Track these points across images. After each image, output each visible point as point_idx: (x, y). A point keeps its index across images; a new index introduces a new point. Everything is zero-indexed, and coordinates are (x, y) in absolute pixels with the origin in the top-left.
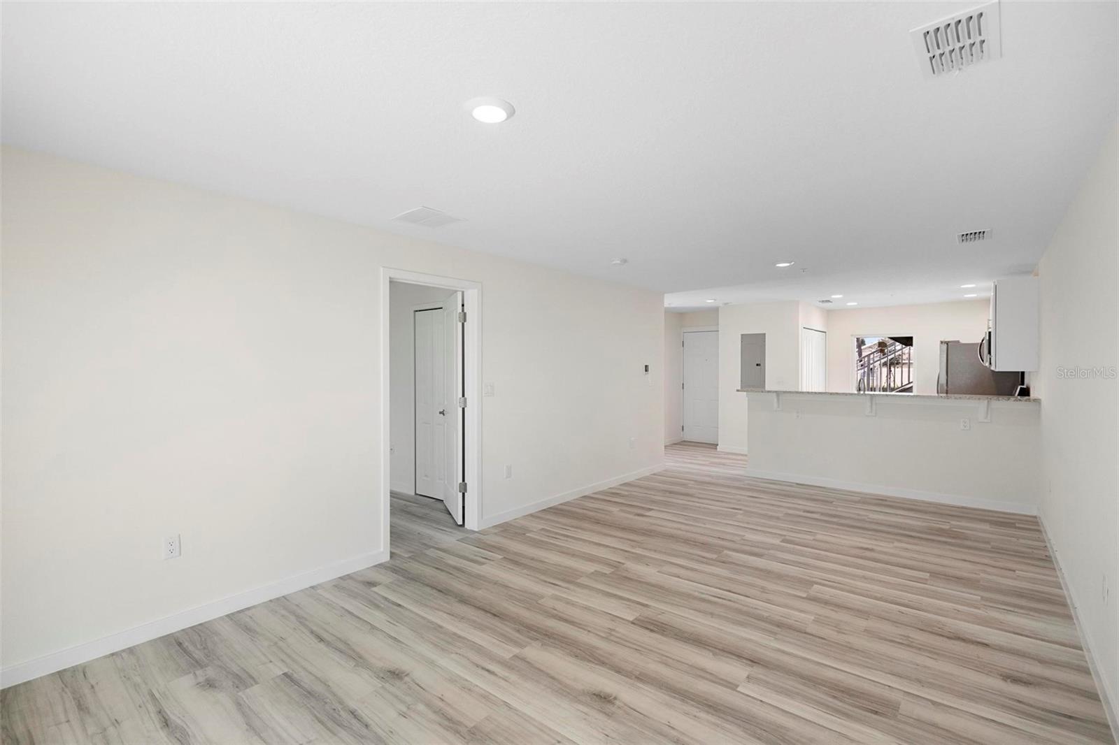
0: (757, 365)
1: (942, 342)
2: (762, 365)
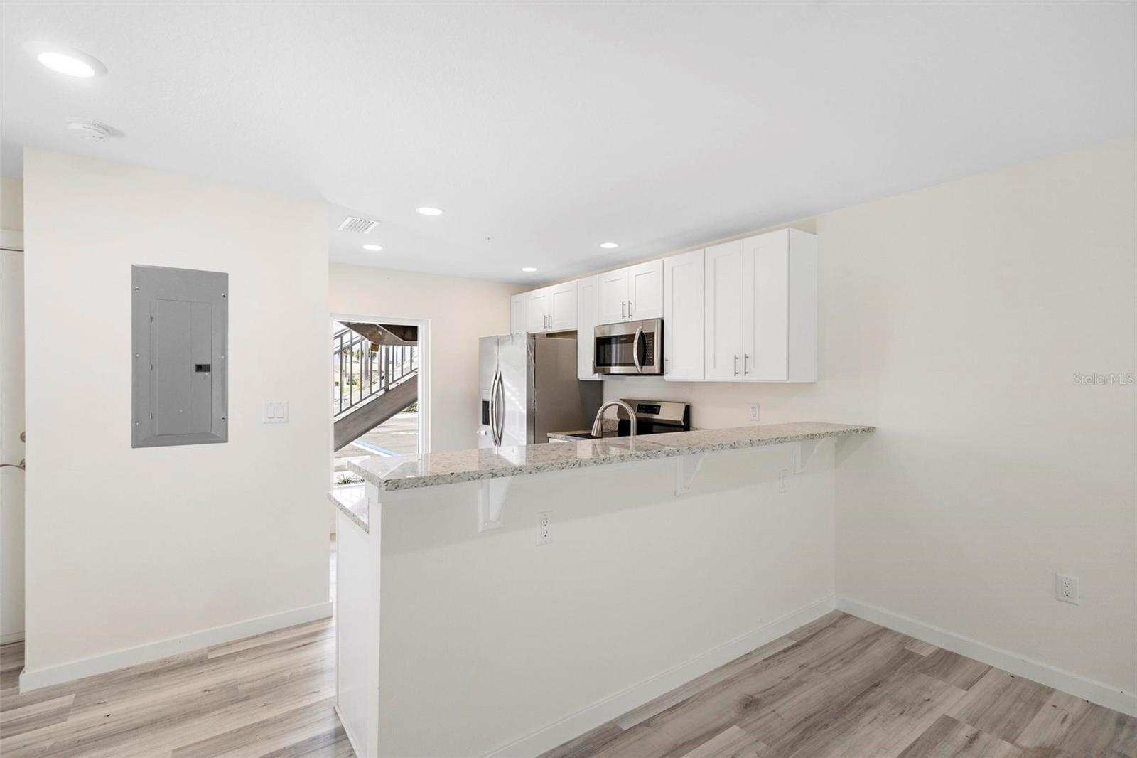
0: (199, 368)
1: (529, 335)
2: (214, 369)
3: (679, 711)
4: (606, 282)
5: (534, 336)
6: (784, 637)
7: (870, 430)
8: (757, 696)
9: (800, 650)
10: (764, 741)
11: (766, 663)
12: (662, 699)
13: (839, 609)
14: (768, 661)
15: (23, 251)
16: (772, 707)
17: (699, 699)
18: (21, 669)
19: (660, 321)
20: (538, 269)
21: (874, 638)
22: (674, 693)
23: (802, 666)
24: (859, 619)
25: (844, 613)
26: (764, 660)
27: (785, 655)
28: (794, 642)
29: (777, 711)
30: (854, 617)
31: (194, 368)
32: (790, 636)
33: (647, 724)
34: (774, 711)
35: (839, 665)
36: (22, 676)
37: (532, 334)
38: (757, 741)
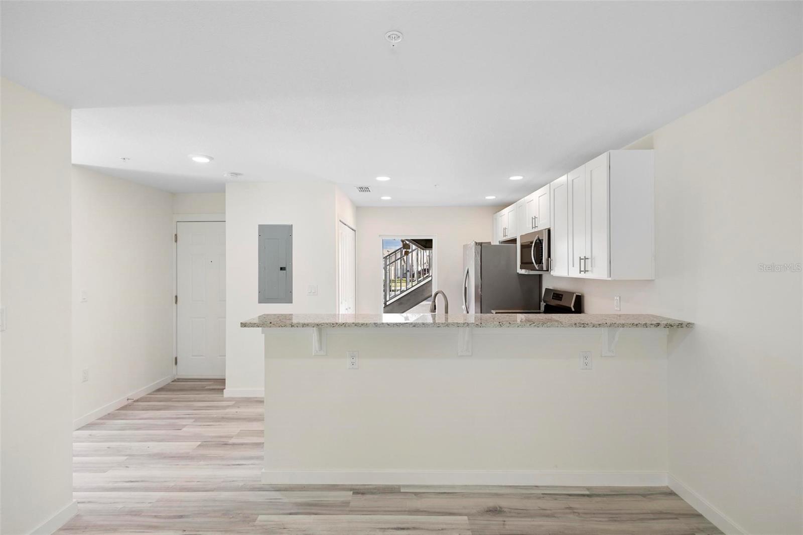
0: (281, 269)
1: (476, 243)
2: (287, 269)
3: (445, 496)
4: (528, 203)
5: (481, 244)
6: (584, 487)
7: (689, 325)
8: (505, 510)
9: (587, 499)
10: (472, 532)
11: (542, 496)
12: (440, 487)
13: (669, 487)
14: (544, 495)
15: (225, 221)
16: (505, 519)
17: (463, 495)
18: (225, 389)
19: (547, 230)
20: (496, 197)
21: (675, 517)
22: (453, 487)
23: (570, 508)
24: (682, 500)
25: (672, 491)
26: (543, 494)
27: (568, 497)
28: (587, 493)
29: (505, 523)
30: (679, 497)
31: (279, 269)
32: (588, 489)
33: (416, 494)
34: (505, 521)
35: (607, 519)
36: (224, 390)
37: (479, 243)
38: (469, 530)
